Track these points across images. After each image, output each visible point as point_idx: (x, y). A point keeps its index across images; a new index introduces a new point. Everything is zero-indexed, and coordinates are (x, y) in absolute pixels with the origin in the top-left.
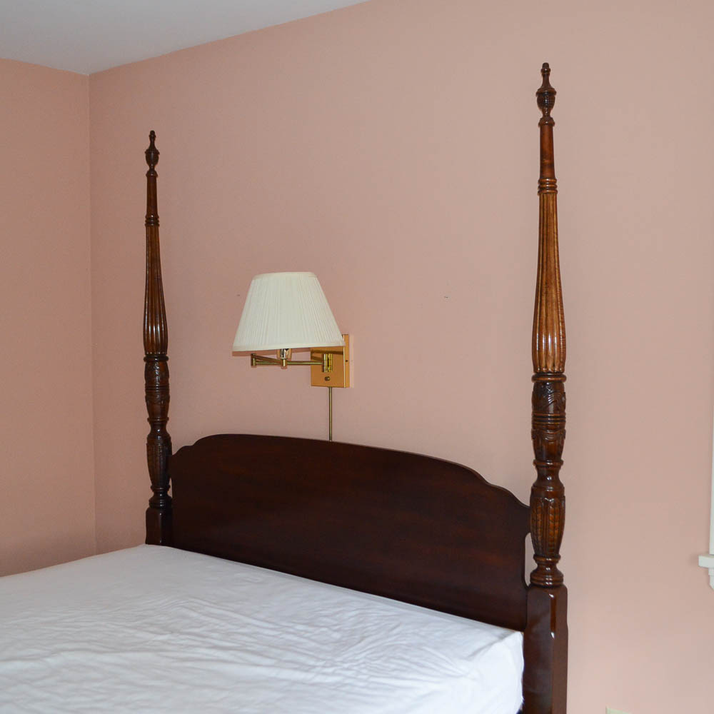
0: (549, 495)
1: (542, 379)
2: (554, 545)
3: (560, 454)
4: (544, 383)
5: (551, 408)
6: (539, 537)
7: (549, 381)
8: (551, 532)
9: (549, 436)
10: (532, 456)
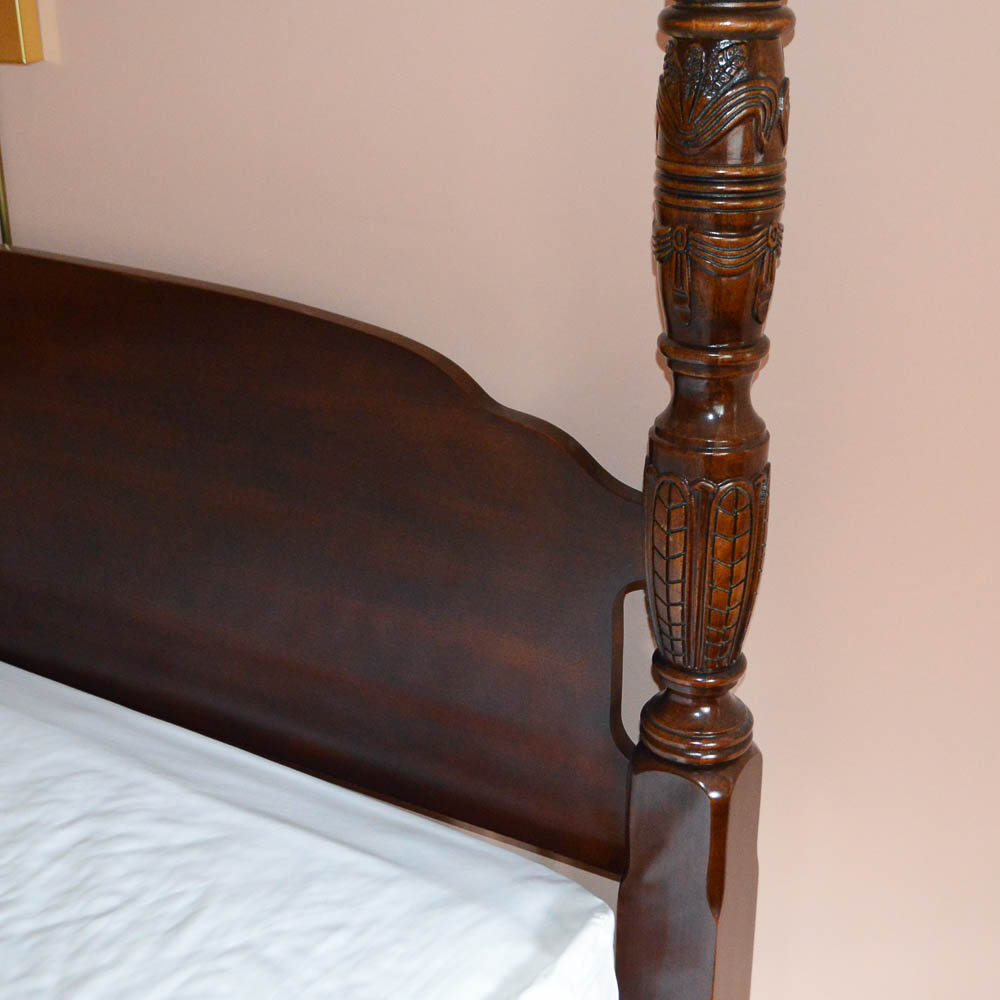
0: (714, 468)
1: (702, 25)
2: (725, 637)
3: (759, 319)
4: (710, 42)
5: (735, 143)
6: (676, 613)
7: (730, 34)
8: (719, 593)
9: (721, 250)
10: (652, 325)
